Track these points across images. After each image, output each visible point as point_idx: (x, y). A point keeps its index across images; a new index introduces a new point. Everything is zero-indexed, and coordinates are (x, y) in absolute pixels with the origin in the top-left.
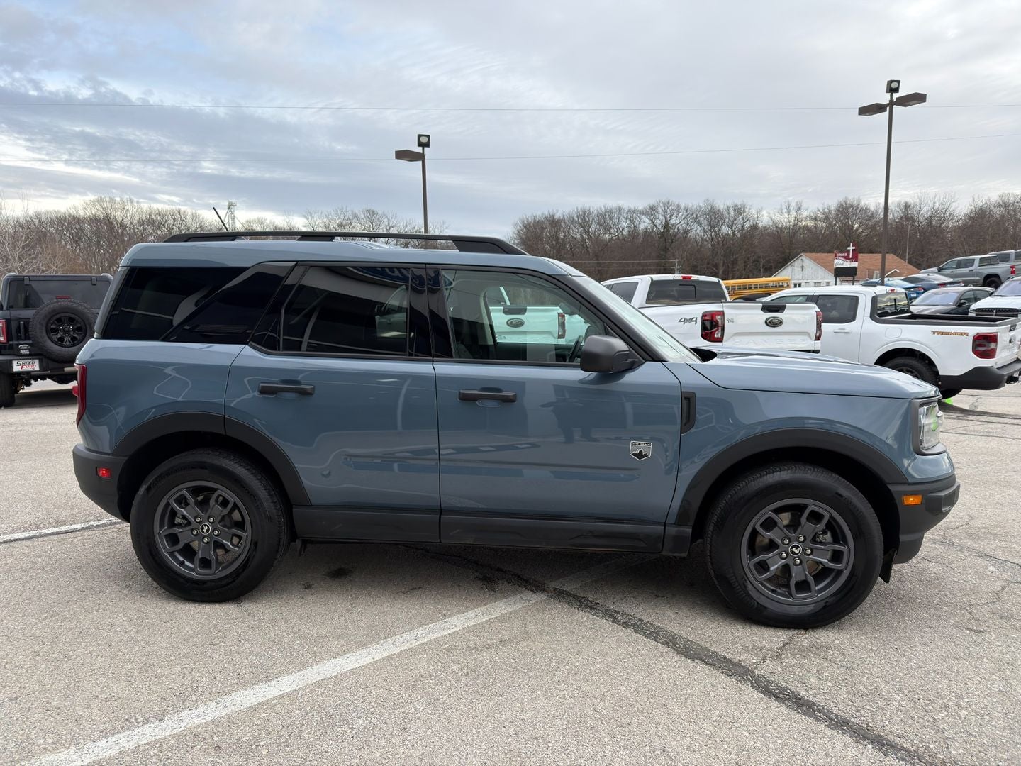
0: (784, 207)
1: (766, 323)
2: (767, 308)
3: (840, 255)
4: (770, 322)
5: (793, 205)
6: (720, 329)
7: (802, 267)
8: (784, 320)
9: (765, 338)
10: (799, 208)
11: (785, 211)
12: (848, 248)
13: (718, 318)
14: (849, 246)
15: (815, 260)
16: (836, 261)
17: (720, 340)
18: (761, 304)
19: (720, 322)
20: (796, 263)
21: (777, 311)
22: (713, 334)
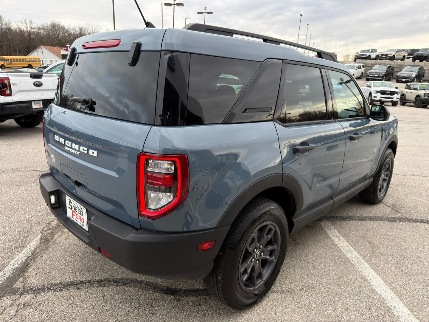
0: (23, 20)
1: (34, 84)
2: (33, 76)
3: (63, 48)
4: (36, 84)
5: (28, 20)
6: (8, 88)
7: (42, 52)
8: (43, 83)
9: (35, 93)
10: (31, 22)
11: (24, 22)
12: (67, 46)
13: (6, 81)
14: (67, 45)
15: (48, 49)
16: (62, 51)
17: (10, 95)
18: (29, 74)
19: (8, 84)
20: (39, 50)
21: (38, 78)
22: (5, 91)
